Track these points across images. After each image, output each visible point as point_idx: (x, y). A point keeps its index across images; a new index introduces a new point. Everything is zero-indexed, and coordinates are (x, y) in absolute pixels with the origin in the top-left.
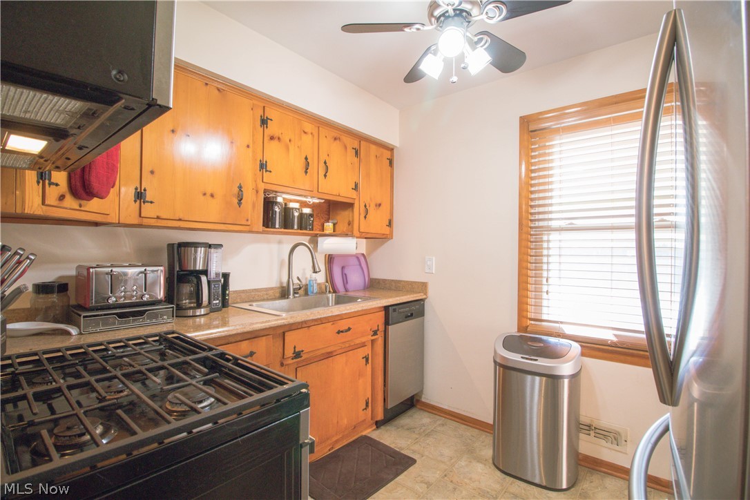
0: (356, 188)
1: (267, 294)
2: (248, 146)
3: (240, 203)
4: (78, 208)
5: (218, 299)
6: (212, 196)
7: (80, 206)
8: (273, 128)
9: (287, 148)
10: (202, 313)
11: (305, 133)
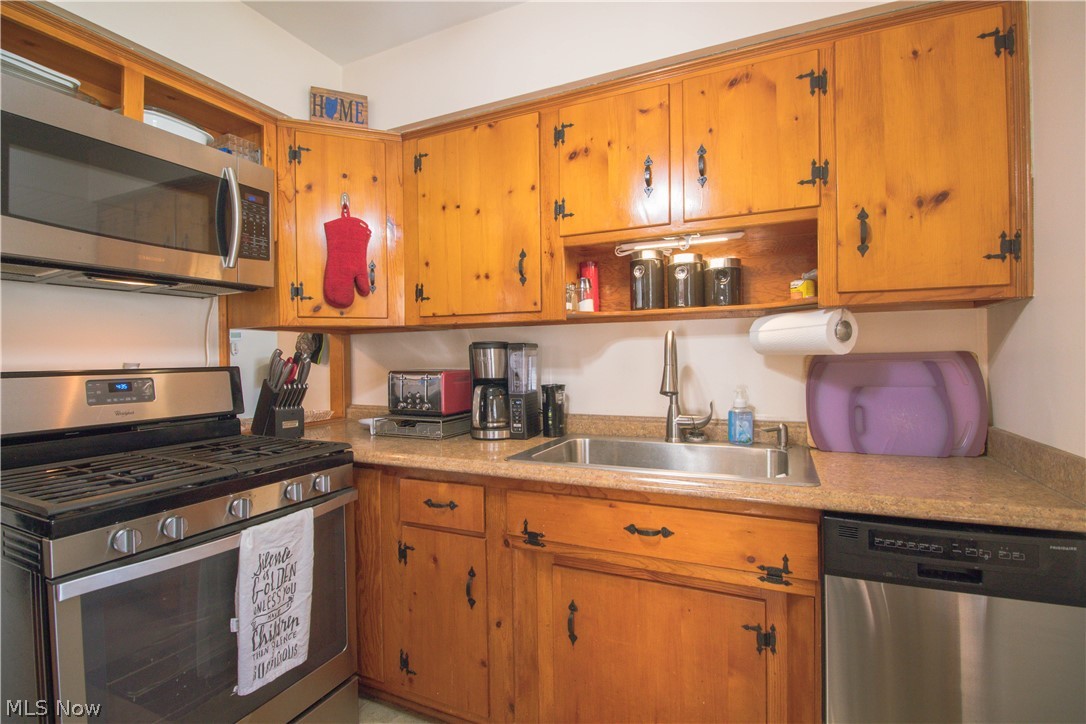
0: (820, 173)
1: (643, 428)
2: (533, 188)
3: (523, 280)
4: (339, 315)
5: (519, 422)
6: (487, 277)
7: (342, 313)
8: (574, 140)
9: (605, 161)
10: (496, 437)
11: (643, 112)
